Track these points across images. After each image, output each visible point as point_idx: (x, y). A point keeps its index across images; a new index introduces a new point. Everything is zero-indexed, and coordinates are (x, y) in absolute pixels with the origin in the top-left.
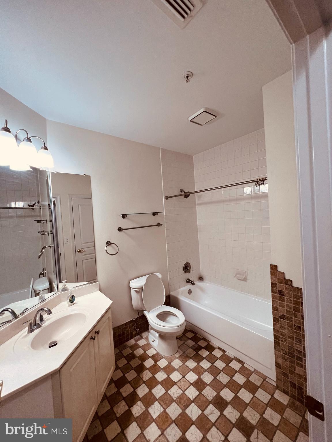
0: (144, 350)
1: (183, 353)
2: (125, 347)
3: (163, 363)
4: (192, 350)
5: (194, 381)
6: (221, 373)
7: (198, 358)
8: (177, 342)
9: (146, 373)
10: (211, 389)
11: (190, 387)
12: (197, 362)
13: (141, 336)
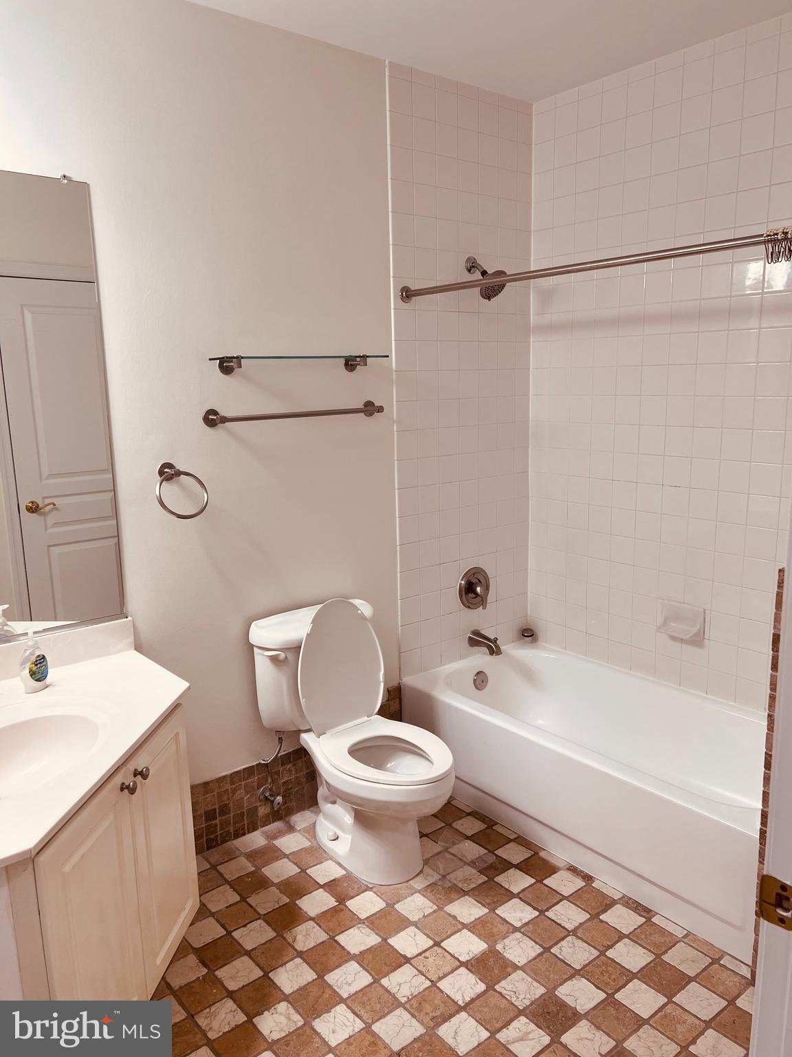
0: (298, 866)
1: (440, 879)
2: (231, 856)
3: (365, 904)
4: (474, 871)
5: (472, 955)
6: (569, 938)
7: (493, 894)
8: (422, 845)
9: (307, 930)
10: (530, 980)
11: (456, 972)
12: (489, 904)
13: (288, 823)
